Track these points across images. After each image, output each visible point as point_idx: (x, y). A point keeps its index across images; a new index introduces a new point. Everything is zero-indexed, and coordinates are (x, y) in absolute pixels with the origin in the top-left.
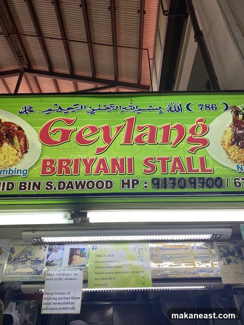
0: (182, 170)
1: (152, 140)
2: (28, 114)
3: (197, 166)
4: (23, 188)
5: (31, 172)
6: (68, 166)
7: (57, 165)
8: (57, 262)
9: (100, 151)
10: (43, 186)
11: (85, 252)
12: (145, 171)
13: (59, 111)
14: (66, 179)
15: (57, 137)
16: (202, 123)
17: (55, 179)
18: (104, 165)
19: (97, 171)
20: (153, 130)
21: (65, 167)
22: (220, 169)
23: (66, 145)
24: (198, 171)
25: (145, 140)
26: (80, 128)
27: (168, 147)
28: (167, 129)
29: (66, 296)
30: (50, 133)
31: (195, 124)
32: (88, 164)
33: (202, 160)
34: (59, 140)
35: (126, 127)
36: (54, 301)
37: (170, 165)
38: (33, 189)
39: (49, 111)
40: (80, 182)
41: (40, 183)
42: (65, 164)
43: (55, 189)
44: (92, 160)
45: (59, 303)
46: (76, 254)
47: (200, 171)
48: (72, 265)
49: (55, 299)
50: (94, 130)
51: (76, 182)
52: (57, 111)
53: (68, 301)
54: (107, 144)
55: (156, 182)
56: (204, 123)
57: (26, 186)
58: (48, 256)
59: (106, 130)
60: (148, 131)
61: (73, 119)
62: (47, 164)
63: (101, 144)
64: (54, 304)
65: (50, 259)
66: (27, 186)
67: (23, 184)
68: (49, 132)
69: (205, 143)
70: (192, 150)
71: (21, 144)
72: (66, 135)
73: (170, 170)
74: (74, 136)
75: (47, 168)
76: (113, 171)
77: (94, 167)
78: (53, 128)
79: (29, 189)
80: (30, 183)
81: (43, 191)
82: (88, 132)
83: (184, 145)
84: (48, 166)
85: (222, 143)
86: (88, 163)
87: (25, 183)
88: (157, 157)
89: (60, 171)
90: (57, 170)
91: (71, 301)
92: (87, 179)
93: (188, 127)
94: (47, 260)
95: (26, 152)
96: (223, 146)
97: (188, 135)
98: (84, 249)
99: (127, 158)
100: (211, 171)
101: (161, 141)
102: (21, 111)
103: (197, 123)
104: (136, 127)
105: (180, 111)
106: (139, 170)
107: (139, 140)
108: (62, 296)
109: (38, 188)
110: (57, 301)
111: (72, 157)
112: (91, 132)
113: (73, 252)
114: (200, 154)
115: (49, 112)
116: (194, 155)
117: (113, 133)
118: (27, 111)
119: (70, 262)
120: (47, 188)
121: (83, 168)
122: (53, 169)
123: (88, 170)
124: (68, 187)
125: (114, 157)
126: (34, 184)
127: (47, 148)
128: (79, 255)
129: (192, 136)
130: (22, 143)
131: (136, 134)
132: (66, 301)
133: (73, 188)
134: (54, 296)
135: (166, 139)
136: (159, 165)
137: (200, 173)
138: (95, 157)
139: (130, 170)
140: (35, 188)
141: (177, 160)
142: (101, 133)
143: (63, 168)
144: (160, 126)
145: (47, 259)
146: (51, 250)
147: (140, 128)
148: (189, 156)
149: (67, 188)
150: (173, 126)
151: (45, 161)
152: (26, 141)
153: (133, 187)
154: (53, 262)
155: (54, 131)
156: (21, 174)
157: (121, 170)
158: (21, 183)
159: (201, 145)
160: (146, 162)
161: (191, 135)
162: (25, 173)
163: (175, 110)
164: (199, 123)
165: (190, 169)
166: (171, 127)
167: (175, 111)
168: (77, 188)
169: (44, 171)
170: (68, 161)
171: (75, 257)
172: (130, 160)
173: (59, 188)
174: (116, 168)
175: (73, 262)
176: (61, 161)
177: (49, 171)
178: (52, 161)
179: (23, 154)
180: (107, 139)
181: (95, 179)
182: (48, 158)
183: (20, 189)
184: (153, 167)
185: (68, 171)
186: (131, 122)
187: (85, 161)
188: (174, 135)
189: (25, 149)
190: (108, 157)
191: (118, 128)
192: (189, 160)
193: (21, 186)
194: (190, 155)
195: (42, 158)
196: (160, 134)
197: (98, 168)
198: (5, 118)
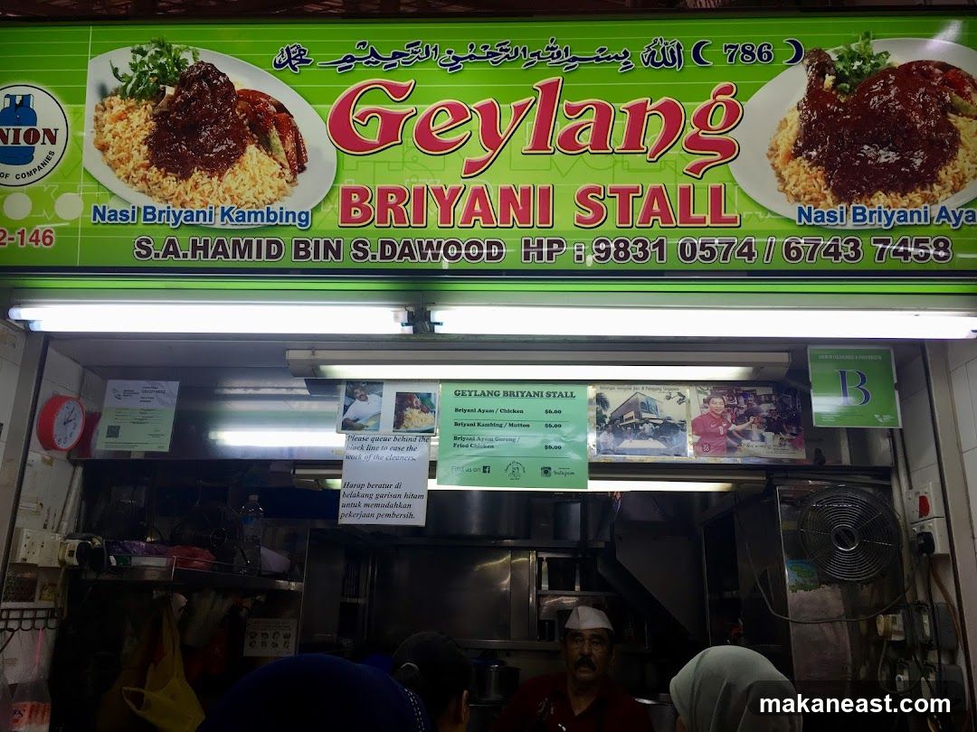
0: (666, 217)
1: (600, 143)
2: (296, 70)
3: (702, 209)
4: (302, 253)
5: (318, 217)
6: (401, 205)
7: (375, 203)
8: (367, 421)
9: (473, 168)
10: (348, 251)
11: (433, 401)
12: (580, 220)
13: (373, 63)
14: (398, 235)
15: (371, 133)
16: (727, 98)
17: (373, 234)
18: (484, 205)
19: (467, 219)
20: (604, 115)
21: (394, 207)
22: (757, 216)
23: (392, 153)
24: (704, 220)
25: (584, 143)
26: (425, 110)
27: (638, 160)
28: (638, 114)
29: (393, 491)
30: (354, 121)
31: (711, 101)
32: (447, 200)
33: (716, 194)
34: (376, 141)
35: (537, 106)
36: (366, 500)
37: (639, 206)
38: (326, 256)
39: (348, 62)
40: (430, 245)
41: (339, 242)
42: (392, 199)
43: (374, 257)
44: (454, 192)
45: (377, 505)
46: (412, 406)
47: (708, 222)
48: (402, 429)
49: (370, 497)
51: (420, 243)
52: (367, 63)
53: (398, 500)
54: (491, 151)
56: (733, 97)
57: (309, 249)
58: (346, 408)
59: (489, 113)
60: (590, 117)
61: (406, 84)
62: (353, 199)
63: (476, 151)
64: (366, 505)
65: (351, 414)
66: (311, 249)
67: (302, 246)
68: (352, 117)
69: (728, 150)
70: (696, 169)
71: (289, 149)
72: (391, 127)
73: (638, 218)
74: (411, 128)
75: (353, 209)
76: (505, 218)
77: (460, 209)
78: (361, 108)
79: (316, 256)
80: (317, 243)
81: (347, 261)
82: (445, 119)
83: (678, 156)
84: (355, 205)
85: (770, 153)
86: (447, 198)
87: (307, 244)
88: (609, 185)
89: (383, 218)
90: (375, 214)
91: (405, 501)
92: (446, 235)
93: (692, 108)
94: (345, 417)
95: (302, 169)
96: (773, 158)
97: (690, 131)
98: (429, 395)
99: (539, 186)
100: (734, 220)
101: (622, 146)
102: (280, 62)
103: (714, 98)
104: (562, 106)
105: (677, 63)
106: (566, 215)
107: (569, 142)
108: (385, 491)
109: (337, 255)
110: (373, 501)
111: (409, 183)
112: (450, 119)
113: (403, 401)
114: (713, 179)
115: (347, 64)
116: (698, 183)
117: (505, 123)
118: (294, 62)
119: (399, 423)
120: (356, 256)
121: (433, 210)
122: (367, 212)
123: (446, 217)
124: (402, 255)
125: (507, 185)
126: (327, 244)
127: (350, 161)
128: (418, 408)
129: (700, 134)
130: (290, 146)
131: (561, 126)
132: (393, 501)
133: (413, 258)
134: (365, 491)
135: (633, 142)
136: (612, 206)
137: (708, 227)
138: (461, 183)
139: (545, 217)
140: (330, 254)
141: (657, 194)
142: (476, 123)
143: (390, 210)
144: (622, 106)
145: (344, 413)
146: (351, 396)
147: (572, 111)
148: (686, 185)
149: (400, 258)
150: (655, 104)
151: (347, 193)
152: (298, 140)
153: (550, 258)
154: (358, 422)
155: (362, 117)
156: (294, 221)
157: (524, 217)
158: (297, 243)
159: (719, 156)
160: (583, 197)
161: (696, 129)
162: (305, 219)
163: (665, 61)
164: (719, 97)
165: (685, 216)
166: (649, 107)
167: (663, 65)
168: (424, 256)
169: (346, 217)
170: (400, 193)
171: (409, 412)
172: (545, 194)
173: (383, 256)
174: (512, 213)
175: (405, 423)
176: (383, 193)
177: (358, 215)
178: (363, 193)
179: (294, 173)
180: (492, 139)
181: (464, 236)
182: (353, 184)
183: (297, 256)
184: (599, 211)
185: (400, 217)
186: (550, 91)
187: (439, 193)
188: (655, 128)
189: (298, 162)
190: (493, 182)
191: (519, 110)
192: (685, 194)
193: (297, 249)
194: (687, 182)
195: (341, 186)
196: (620, 126)
197: (470, 212)
198: (242, 79)
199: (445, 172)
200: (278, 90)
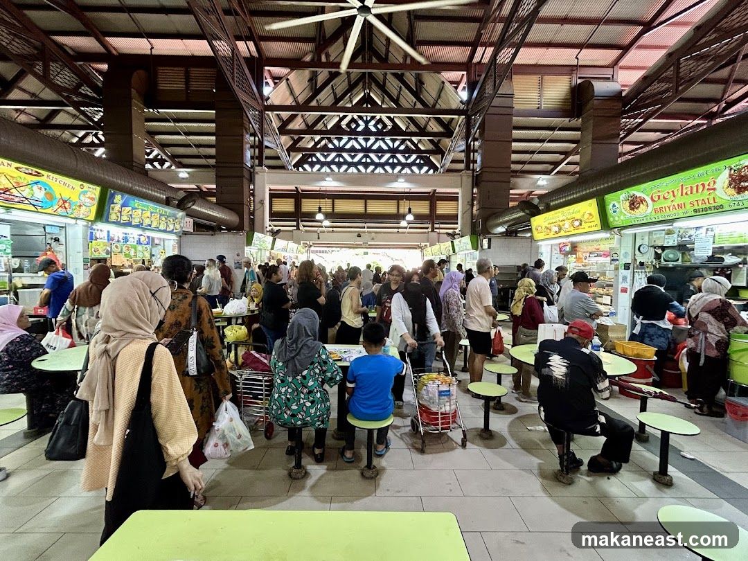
1: (692, 193)
2: (644, 191)
9: (672, 201)
12: (691, 207)
15: (656, 199)
17: (660, 215)
18: (675, 207)
20: (691, 187)
23: (660, 201)
25: (689, 193)
26: (663, 193)
27: (699, 194)
28: (697, 186)
30: (654, 197)
33: (714, 198)
35: (680, 189)
37: (700, 203)
44: (670, 206)
50: (668, 193)
52: (654, 187)
54: (674, 198)
55: (695, 211)
59: (673, 192)
60: (689, 189)
61: (660, 190)
62: (656, 210)
63: (672, 198)
70: (709, 194)
71: (646, 204)
72: (659, 197)
73: (700, 205)
74: (662, 197)
76: (679, 209)
77: (671, 208)
78: (655, 195)
83: (706, 192)
88: (695, 200)
89: (660, 212)
92: (670, 213)
95: (648, 206)
99: (683, 202)
101: (695, 193)
104: (684, 188)
106: (688, 206)
107: (686, 194)
111: (663, 206)
114: (713, 195)
115: (651, 188)
117: (676, 193)
121: (667, 209)
123: (670, 210)
125: (678, 203)
127: (654, 204)
129: (709, 187)
131: (685, 191)
135: (697, 192)
136: (696, 203)
138: (671, 204)
139: (685, 207)
141: (703, 200)
142: (671, 194)
144: (694, 186)
147: (686, 188)
152: (647, 202)
153: (687, 214)
157: (681, 208)
160: (690, 203)
162: (650, 214)
163: (701, 176)
166: (699, 185)
170: (662, 208)
176: (660, 208)
180: (674, 196)
181: (673, 213)
182: (656, 207)
184: (693, 205)
186: (682, 186)
187: (668, 206)
188: (701, 188)
190: (676, 203)
191: (678, 190)
194: (708, 196)
195: (654, 208)
196: (695, 189)
197: (673, 209)
198: (638, 194)
199: (668, 203)
200: (643, 195)
